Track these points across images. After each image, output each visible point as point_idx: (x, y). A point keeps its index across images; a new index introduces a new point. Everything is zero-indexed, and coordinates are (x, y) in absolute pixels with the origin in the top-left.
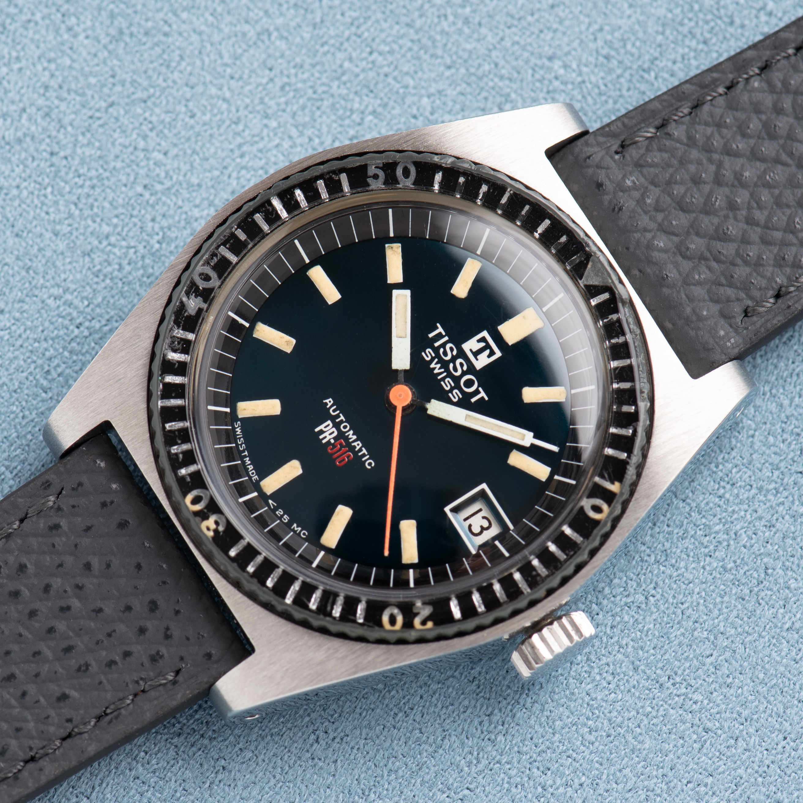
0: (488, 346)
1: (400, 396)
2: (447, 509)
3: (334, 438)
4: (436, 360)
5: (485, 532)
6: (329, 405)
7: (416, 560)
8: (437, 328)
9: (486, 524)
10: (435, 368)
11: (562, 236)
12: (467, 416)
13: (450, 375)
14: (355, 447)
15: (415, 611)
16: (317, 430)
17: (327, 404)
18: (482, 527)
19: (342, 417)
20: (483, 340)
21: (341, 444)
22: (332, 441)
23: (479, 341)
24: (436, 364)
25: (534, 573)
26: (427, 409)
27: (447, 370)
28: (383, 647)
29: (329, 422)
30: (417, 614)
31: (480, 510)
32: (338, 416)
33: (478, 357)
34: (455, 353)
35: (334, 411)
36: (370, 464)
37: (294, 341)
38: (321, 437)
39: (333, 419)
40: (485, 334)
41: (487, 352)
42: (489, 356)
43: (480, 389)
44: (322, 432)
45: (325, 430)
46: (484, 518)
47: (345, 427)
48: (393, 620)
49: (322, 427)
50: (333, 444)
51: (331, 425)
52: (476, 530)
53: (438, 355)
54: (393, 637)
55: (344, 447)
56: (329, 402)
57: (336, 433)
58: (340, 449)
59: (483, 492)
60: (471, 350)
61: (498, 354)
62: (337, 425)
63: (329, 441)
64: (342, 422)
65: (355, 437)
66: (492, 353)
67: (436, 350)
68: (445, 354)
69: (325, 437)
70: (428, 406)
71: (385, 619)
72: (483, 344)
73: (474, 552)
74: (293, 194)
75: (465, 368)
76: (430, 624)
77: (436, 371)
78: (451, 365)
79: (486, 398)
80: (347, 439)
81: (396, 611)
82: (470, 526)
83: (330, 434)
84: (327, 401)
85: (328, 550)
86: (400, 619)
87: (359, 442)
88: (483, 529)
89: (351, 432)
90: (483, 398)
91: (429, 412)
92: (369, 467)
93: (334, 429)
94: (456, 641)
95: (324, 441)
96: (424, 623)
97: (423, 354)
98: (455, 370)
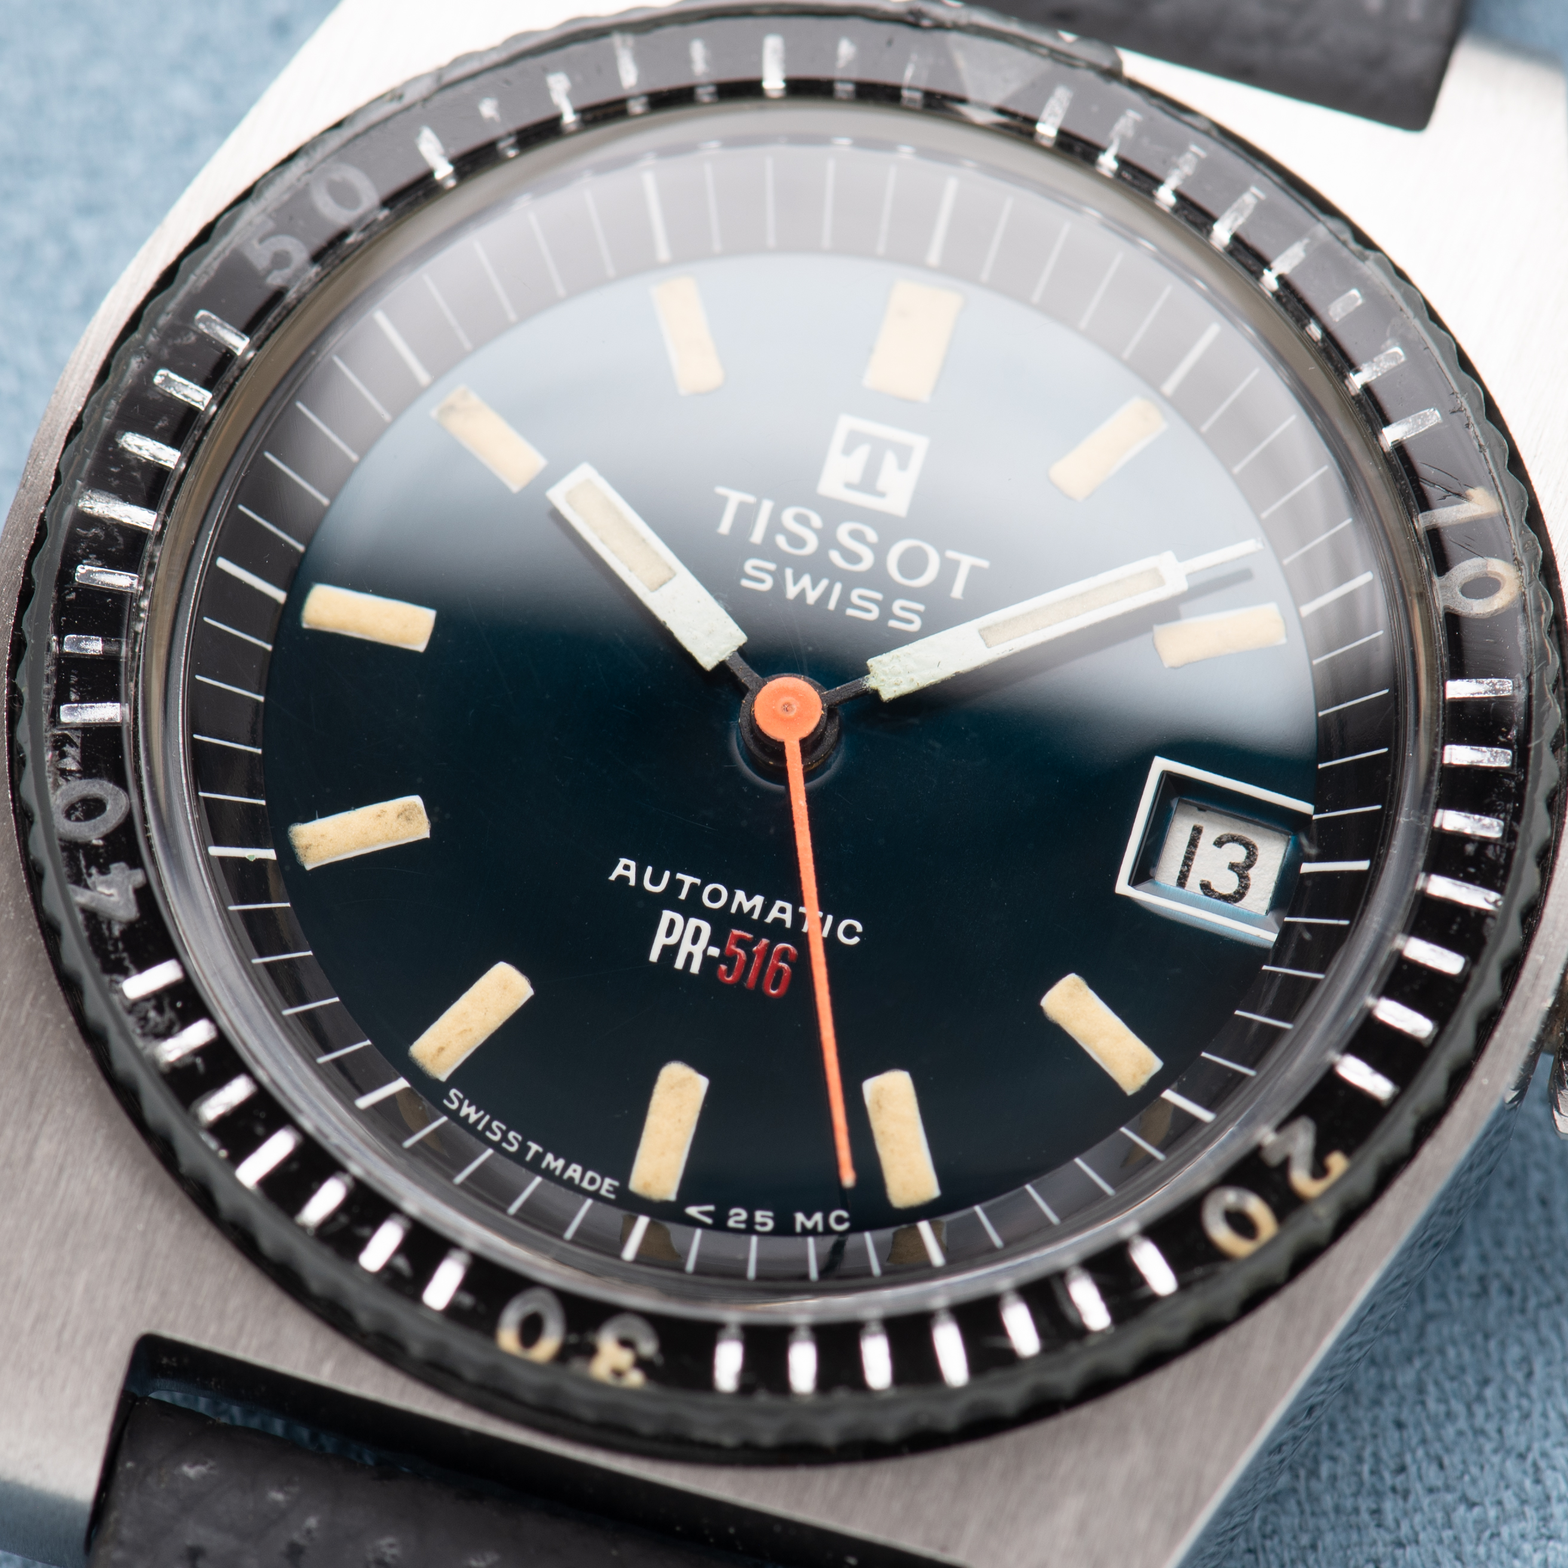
0: (879, 447)
1: (787, 707)
2: (1122, 887)
3: (712, 942)
4: (789, 573)
5: (1252, 873)
6: (632, 874)
7: (1155, 1064)
8: (724, 500)
9: (1238, 854)
10: (802, 594)
11: (835, 47)
12: (983, 632)
13: (851, 581)
14: (778, 922)
15: (1274, 1159)
16: (654, 956)
17: (623, 879)
18: (1232, 867)
19: (688, 880)
20: (853, 441)
21: (741, 942)
22: (714, 952)
23: (848, 450)
24: (796, 581)
25: (1470, 848)
26: (875, 694)
27: (836, 574)
28: (1271, 1311)
29: (667, 915)
30: (1285, 1165)
31: (1197, 831)
32: (675, 885)
33: (882, 484)
34: (816, 521)
35: (656, 880)
36: (850, 932)
37: (416, 801)
38: (679, 964)
39: (669, 899)
40: (846, 423)
41: (890, 460)
42: (903, 465)
43: (951, 554)
44: (670, 952)
45: (673, 940)
46: (1219, 843)
47: (715, 896)
48: (1241, 1223)
49: (660, 940)
50: (722, 958)
51: (679, 918)
52: (1228, 883)
53: (783, 560)
54: (1279, 1260)
55: (755, 942)
56: (625, 869)
57: (706, 928)
58: (750, 956)
59: (1169, 780)
60: (849, 486)
61: (920, 444)
62: (692, 908)
63: (707, 959)
64: (696, 891)
65: (758, 900)
66: (904, 455)
67: (767, 550)
68: (797, 541)
69: (690, 957)
70: (871, 682)
71: (1221, 1234)
72: (862, 453)
73: (1269, 937)
74: (122, 456)
75: (872, 536)
76: (1337, 1162)
77: (812, 597)
78: (835, 556)
79: (984, 563)
80: (742, 919)
81: (1230, 1197)
82: (1206, 887)
83: (695, 940)
84: (619, 870)
85: (929, 1211)
86: (1256, 1207)
87: (779, 904)
88: (1241, 871)
89: (740, 895)
90: (974, 570)
91: (888, 694)
92: (856, 940)
93: (694, 922)
94: (1429, 1152)
95: (695, 968)
96: (1319, 1170)
97: (746, 583)
98: (853, 557)
